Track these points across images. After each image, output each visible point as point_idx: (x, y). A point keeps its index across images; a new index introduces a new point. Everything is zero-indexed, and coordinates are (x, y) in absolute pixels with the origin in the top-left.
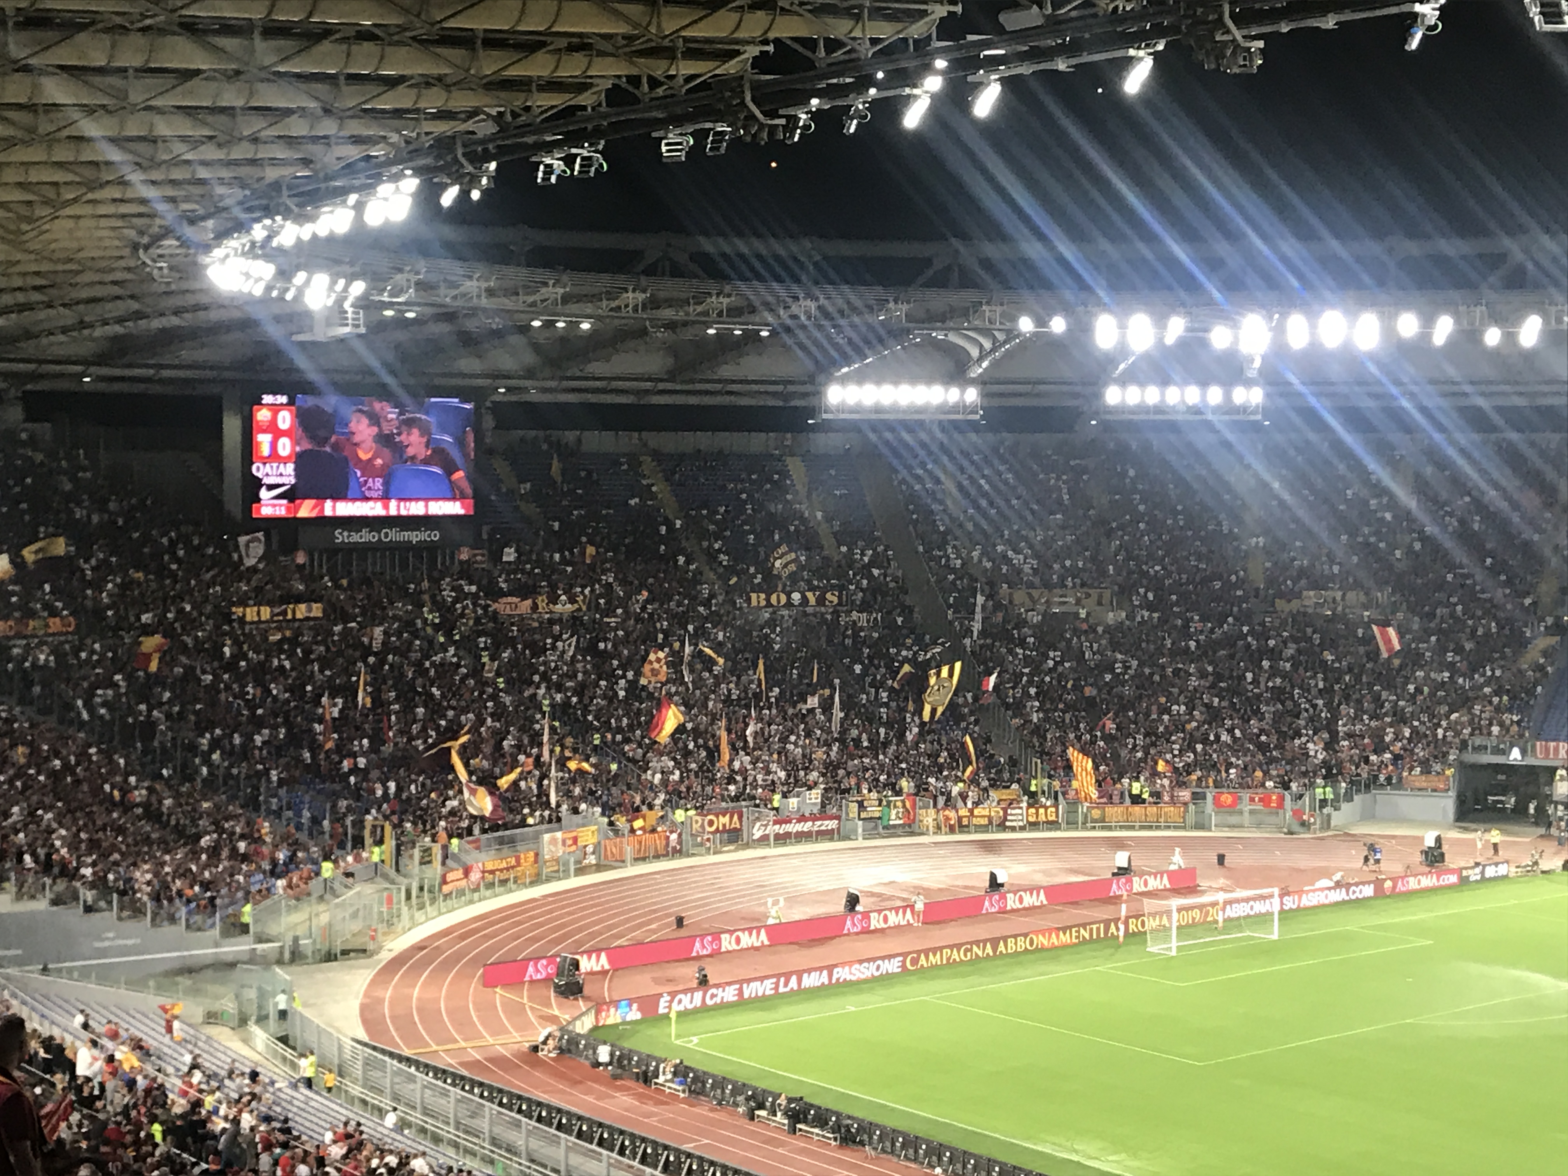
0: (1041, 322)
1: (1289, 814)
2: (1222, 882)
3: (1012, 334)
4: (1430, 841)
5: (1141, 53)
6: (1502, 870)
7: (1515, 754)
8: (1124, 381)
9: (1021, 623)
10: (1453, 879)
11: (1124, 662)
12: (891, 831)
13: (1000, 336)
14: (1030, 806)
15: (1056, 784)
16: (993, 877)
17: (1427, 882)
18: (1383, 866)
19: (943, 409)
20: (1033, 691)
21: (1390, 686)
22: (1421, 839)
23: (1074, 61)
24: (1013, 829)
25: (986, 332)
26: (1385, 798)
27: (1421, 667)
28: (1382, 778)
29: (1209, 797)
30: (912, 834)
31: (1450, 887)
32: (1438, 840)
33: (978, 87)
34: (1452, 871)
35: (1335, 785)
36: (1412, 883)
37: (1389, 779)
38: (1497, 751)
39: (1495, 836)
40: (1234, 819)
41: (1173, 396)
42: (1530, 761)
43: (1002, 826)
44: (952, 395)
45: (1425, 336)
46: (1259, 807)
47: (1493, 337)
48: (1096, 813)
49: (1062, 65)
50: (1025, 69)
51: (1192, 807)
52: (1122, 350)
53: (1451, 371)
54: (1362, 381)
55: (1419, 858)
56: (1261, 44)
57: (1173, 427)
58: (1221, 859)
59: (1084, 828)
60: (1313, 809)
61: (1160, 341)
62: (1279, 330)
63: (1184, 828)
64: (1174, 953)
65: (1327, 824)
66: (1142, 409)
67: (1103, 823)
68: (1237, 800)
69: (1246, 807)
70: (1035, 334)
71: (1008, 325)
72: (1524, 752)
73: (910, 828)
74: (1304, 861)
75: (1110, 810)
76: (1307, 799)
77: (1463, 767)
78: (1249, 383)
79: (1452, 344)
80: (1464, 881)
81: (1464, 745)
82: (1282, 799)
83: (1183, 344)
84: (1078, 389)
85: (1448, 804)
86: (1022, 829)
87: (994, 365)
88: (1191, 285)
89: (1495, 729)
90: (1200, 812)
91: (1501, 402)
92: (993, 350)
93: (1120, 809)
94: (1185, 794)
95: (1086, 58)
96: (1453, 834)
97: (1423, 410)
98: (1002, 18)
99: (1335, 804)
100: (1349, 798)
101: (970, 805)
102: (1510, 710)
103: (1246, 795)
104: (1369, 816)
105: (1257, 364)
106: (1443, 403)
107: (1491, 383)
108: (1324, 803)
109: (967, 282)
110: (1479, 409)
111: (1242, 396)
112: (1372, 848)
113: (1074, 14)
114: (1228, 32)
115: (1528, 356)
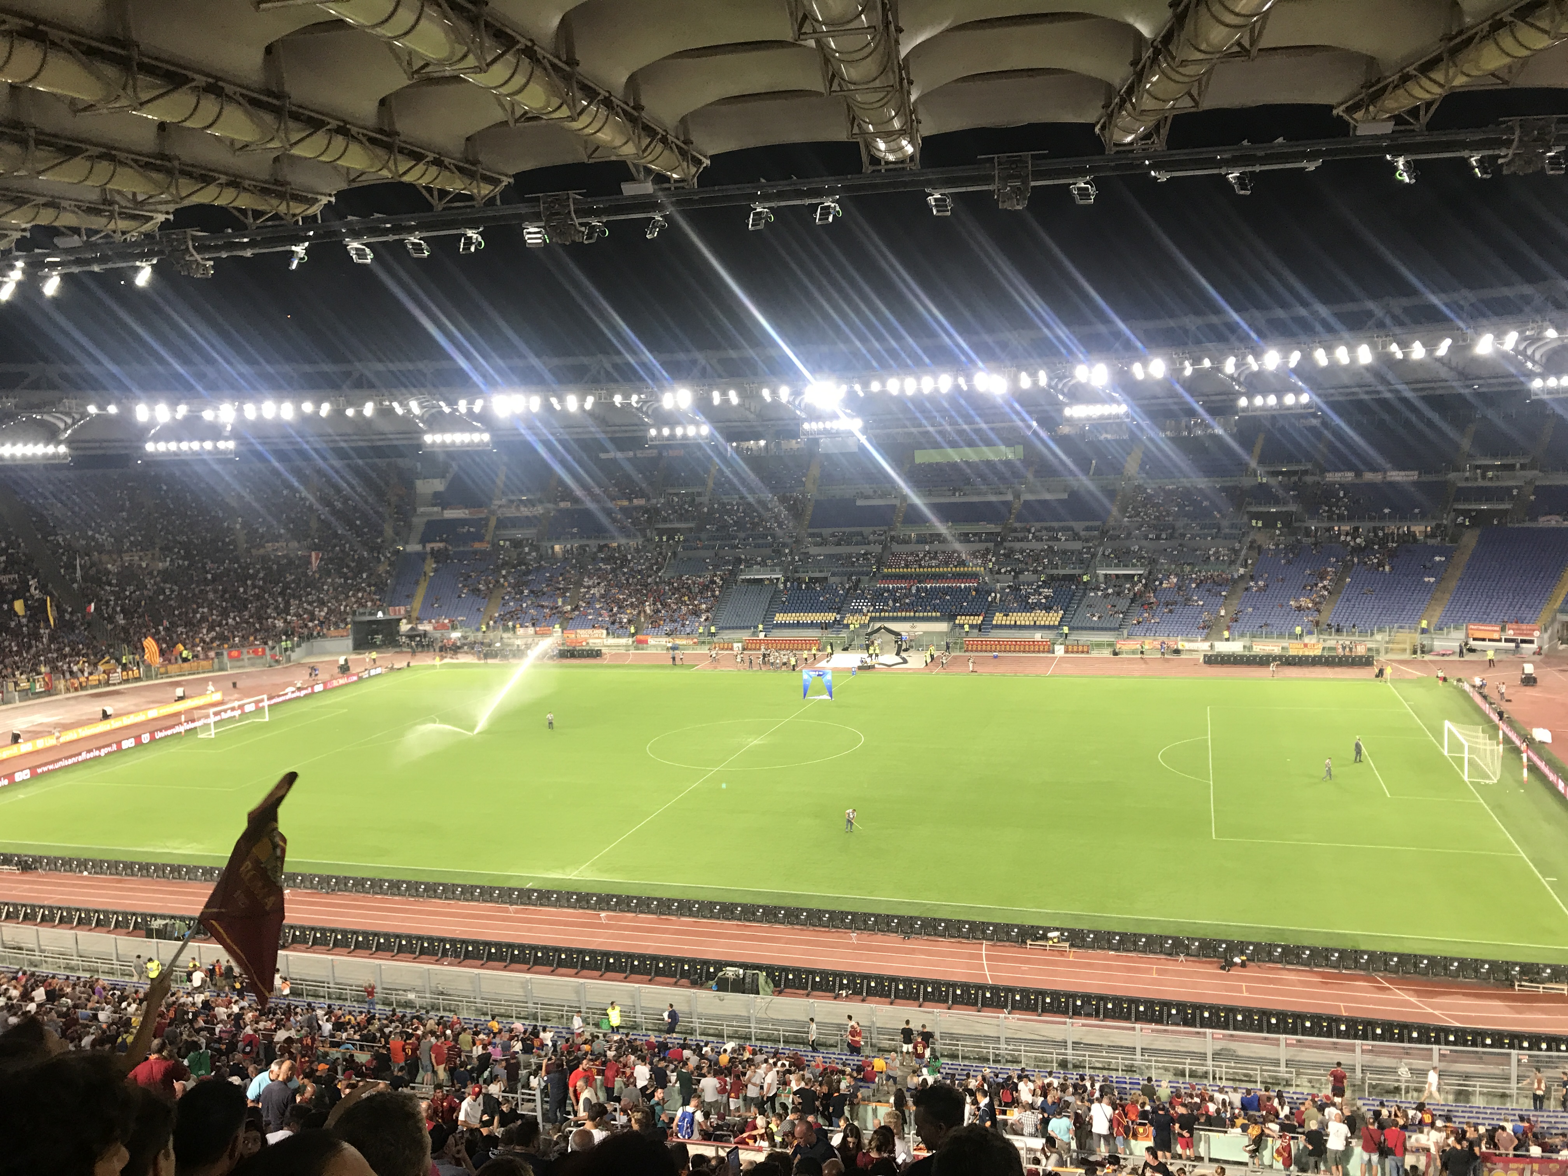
0: (102, 407)
1: (269, 657)
2: (236, 696)
3: (84, 414)
4: (342, 661)
5: (144, 264)
6: (379, 670)
7: (380, 615)
8: (157, 439)
9: (108, 572)
10: (355, 678)
11: (170, 589)
12: (39, 695)
13: (77, 416)
14: (123, 670)
15: (137, 657)
16: (104, 712)
17: (342, 681)
18: (319, 677)
19: (45, 456)
20: (118, 609)
21: (314, 587)
22: (337, 661)
23: (104, 267)
24: (114, 684)
25: (68, 414)
26: (318, 643)
27: (329, 576)
28: (315, 633)
29: (225, 653)
30: (50, 695)
31: (354, 682)
32: (346, 660)
33: (46, 278)
34: (354, 675)
35: (292, 640)
36: (335, 683)
37: (318, 633)
38: (371, 614)
39: (374, 655)
40: (239, 664)
41: (185, 446)
42: (388, 617)
43: (107, 683)
44: (51, 449)
45: (317, 413)
46: (252, 655)
47: (350, 412)
48: (162, 670)
49: (96, 268)
50: (75, 270)
51: (216, 660)
52: (152, 423)
53: (330, 431)
54: (286, 436)
55: (337, 670)
56: (212, 263)
57: (185, 463)
58: (234, 685)
59: (156, 678)
60: (281, 653)
61: (174, 418)
62: (240, 410)
63: (213, 671)
64: (213, 736)
65: (289, 660)
66: (168, 453)
67: (166, 674)
68: (240, 653)
69: (245, 656)
70: (98, 415)
71: (81, 410)
72: (384, 613)
73: (49, 691)
74: (278, 679)
75: (170, 667)
76: (277, 649)
77: (354, 623)
78: (227, 439)
79: (330, 418)
80: (360, 679)
81: (354, 613)
82: (264, 650)
83: (186, 419)
84: (127, 444)
85: (349, 642)
86: (120, 683)
87: (75, 432)
88: (190, 388)
89: (369, 604)
90: (221, 662)
91: (353, 444)
92: (74, 424)
93: (176, 666)
94: (212, 654)
95: (110, 265)
96: (353, 657)
97: (316, 450)
98: (56, 240)
99: (292, 650)
100: (299, 645)
101: (86, 674)
102: (375, 594)
103: (245, 650)
104: (310, 653)
105: (229, 428)
106: (324, 445)
107: (349, 435)
108: (286, 649)
109: (53, 386)
110: (342, 448)
111: (222, 445)
112: (313, 669)
113: (100, 241)
114: (192, 255)
115: (368, 422)
